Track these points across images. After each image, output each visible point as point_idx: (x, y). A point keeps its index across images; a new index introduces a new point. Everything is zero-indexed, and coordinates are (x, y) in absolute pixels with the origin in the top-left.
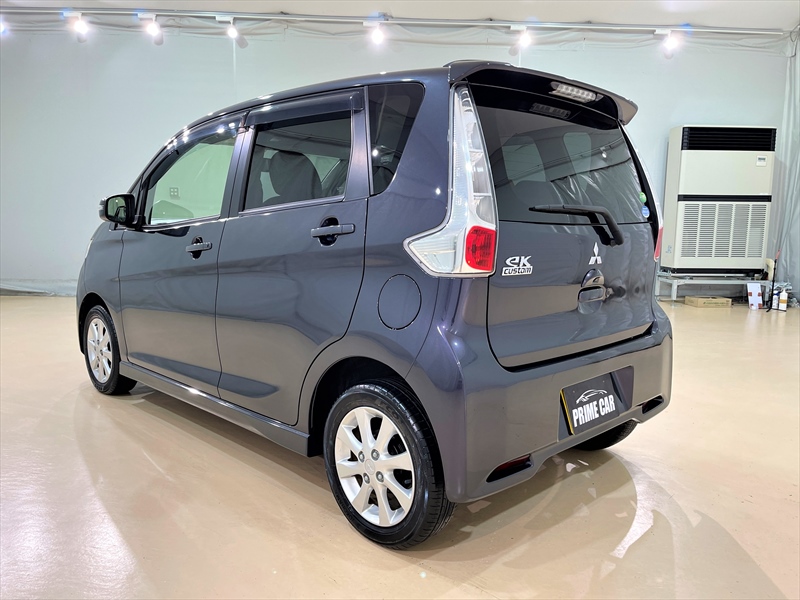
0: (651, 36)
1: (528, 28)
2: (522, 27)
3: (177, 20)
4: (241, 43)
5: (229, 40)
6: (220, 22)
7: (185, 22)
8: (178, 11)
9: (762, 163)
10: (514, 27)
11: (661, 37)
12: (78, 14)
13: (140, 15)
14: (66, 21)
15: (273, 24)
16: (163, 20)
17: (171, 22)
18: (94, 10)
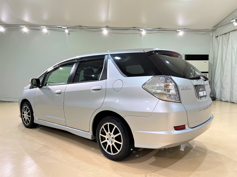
0: (176, 32)
1: (144, 30)
2: (143, 30)
3: (52, 28)
4: (69, 34)
5: (66, 33)
6: (63, 28)
7: (54, 28)
8: (52, 26)
9: (205, 63)
10: (140, 30)
11: (178, 32)
12: (24, 26)
13: (42, 27)
14: (21, 28)
15: (77, 29)
17: (49, 29)
18: (29, 25)
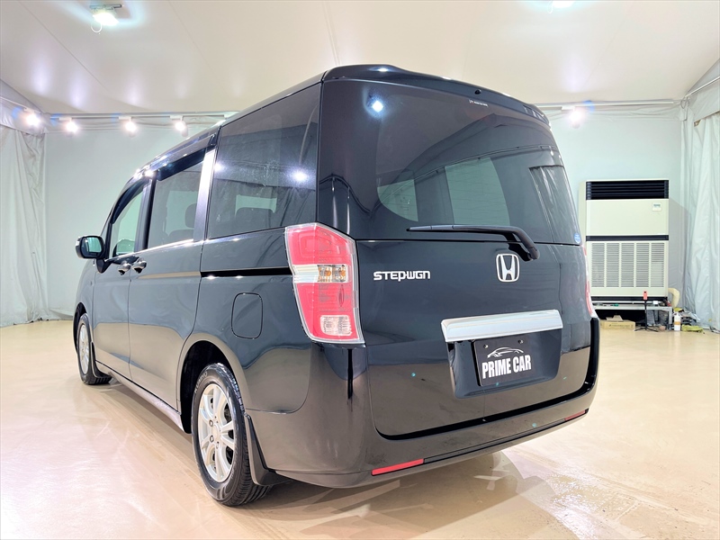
0: (560, 111)
3: (198, 118)
8: (199, 113)
9: (657, 208)
11: (566, 112)
12: (129, 118)
13: (172, 117)
14: (121, 121)
16: (188, 119)
17: (194, 120)
18: (140, 115)
